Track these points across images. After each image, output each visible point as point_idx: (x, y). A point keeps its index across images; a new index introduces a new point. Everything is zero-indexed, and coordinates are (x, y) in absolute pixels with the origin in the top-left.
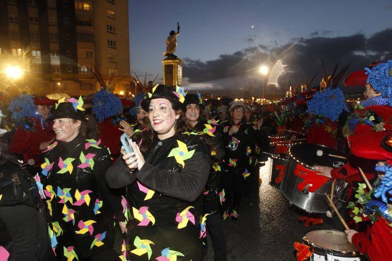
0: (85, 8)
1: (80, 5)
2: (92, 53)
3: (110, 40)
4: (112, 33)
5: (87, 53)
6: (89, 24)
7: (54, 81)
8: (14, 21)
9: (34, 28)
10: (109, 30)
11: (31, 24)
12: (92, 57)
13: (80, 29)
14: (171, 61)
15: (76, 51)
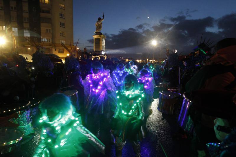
0: (46, 3)
1: (43, 0)
2: (50, 30)
3: (61, 23)
5: (47, 30)
6: (48, 12)
7: (26, 46)
8: (1, 8)
10: (61, 16)
11: (12, 11)
12: (50, 32)
13: (42, 15)
14: (98, 36)
15: (40, 28)
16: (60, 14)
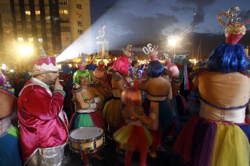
0: (65, 13)
1: (62, 11)
2: (69, 38)
3: (79, 30)
4: (81, 25)
5: (67, 38)
6: (67, 21)
7: (50, 54)
8: (29, 23)
9: (39, 26)
10: (79, 24)
11: (37, 24)
12: (69, 40)
13: (62, 25)
14: (100, 42)
15: (61, 37)
16: (78, 22)
